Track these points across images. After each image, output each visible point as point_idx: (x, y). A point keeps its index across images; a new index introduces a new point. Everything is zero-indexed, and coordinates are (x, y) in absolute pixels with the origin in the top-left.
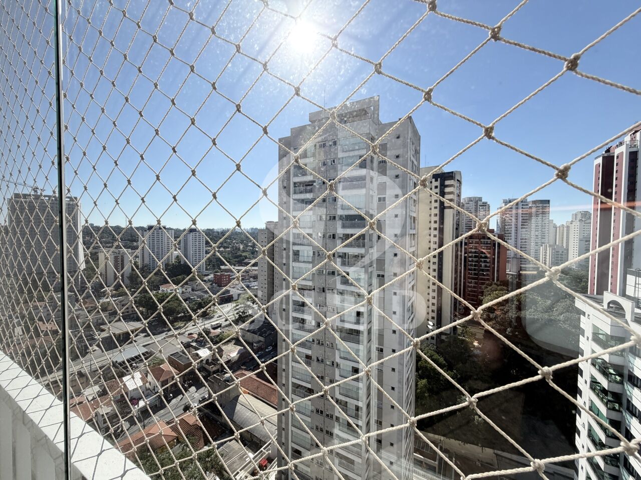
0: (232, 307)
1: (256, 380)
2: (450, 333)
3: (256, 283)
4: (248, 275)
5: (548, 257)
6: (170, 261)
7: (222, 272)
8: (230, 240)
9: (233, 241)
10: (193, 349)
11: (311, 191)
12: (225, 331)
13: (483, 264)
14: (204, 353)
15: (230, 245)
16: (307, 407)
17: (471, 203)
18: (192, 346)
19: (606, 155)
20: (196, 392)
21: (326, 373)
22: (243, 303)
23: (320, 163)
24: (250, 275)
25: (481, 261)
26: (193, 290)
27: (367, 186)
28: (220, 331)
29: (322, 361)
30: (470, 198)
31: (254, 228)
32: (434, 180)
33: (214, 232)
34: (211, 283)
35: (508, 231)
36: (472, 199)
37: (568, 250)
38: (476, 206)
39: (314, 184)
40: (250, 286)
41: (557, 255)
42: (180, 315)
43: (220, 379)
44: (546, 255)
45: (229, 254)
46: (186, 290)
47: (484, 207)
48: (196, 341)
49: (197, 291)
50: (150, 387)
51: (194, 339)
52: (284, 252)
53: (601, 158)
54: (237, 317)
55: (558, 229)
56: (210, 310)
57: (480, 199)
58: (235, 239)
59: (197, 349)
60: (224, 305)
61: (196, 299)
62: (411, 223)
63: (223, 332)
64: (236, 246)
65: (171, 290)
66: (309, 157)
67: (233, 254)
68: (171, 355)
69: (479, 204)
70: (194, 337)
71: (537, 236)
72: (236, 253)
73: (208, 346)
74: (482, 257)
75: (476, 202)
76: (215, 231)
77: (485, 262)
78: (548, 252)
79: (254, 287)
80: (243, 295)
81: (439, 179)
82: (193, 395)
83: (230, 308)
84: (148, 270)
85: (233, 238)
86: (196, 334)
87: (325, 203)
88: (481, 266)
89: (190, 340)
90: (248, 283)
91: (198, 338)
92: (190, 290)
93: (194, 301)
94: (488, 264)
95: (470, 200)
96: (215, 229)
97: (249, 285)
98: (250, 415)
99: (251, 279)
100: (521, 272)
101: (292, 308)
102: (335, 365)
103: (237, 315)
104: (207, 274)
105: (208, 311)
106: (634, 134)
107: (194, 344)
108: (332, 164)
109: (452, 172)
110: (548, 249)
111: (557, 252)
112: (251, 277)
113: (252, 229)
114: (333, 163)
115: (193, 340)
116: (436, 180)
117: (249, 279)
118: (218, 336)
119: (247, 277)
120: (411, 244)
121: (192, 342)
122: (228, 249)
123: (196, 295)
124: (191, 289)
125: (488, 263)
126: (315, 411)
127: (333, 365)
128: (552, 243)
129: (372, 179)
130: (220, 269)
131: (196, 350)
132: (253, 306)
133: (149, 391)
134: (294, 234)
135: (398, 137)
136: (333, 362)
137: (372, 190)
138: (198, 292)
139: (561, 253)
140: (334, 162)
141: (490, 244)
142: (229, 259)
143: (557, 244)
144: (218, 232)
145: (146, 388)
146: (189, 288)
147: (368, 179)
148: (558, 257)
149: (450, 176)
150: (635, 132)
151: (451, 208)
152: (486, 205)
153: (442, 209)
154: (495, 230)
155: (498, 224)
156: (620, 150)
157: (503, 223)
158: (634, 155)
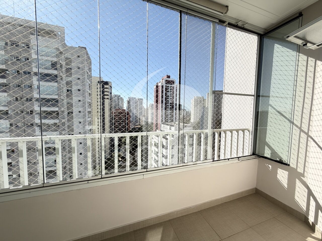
17: (116, 97)
30: (116, 95)
35: (130, 110)
44: (142, 120)
55: (145, 110)
81: (101, 84)
100: (135, 127)
110: (143, 117)
141: (124, 116)
149: (107, 83)
150: (163, 79)
151: (108, 99)
152: (122, 99)
153: (103, 98)
154: (126, 110)
155: (127, 108)
156: (160, 84)
157: (128, 107)
158: (162, 86)
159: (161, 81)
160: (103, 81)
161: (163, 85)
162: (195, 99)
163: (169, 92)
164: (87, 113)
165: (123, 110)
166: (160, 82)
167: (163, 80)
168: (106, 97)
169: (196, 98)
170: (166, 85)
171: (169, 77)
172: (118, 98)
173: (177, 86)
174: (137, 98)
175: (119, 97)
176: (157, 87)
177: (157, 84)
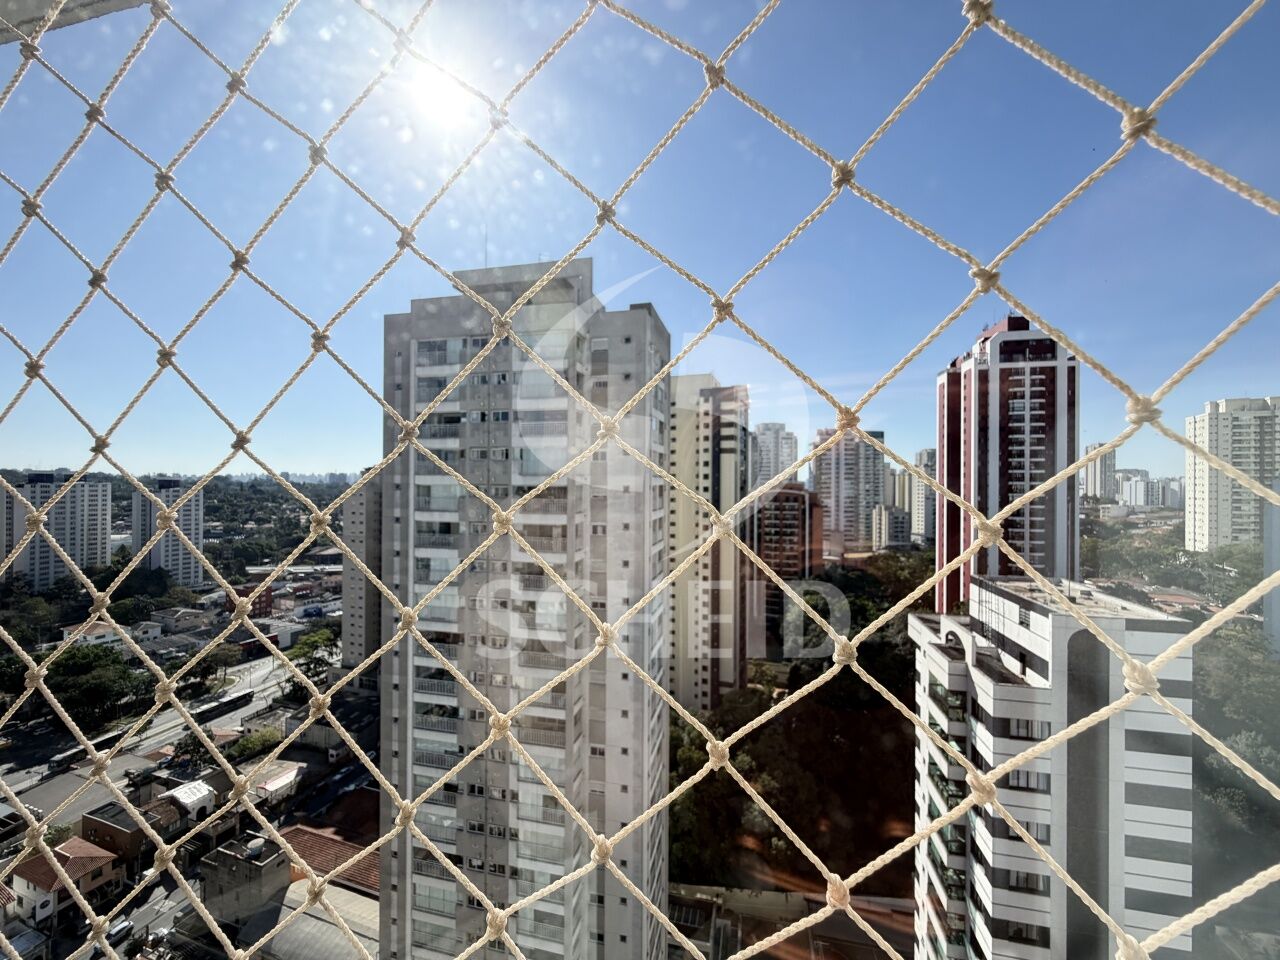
0: (275, 666)
1: (332, 840)
2: (735, 681)
3: (338, 604)
4: (320, 584)
5: (883, 527)
6: (99, 561)
7: (249, 581)
8: (273, 502)
9: (281, 504)
10: (161, 788)
11: (454, 435)
12: (253, 728)
13: (788, 546)
14: (192, 793)
15: (274, 514)
16: (448, 897)
17: (768, 433)
18: (159, 778)
19: (951, 371)
20: (167, 897)
21: (489, 815)
22: (304, 655)
23: (476, 379)
24: (324, 585)
25: (785, 541)
26: (165, 632)
27: (570, 432)
28: (241, 729)
29: (481, 791)
30: (767, 425)
31: (338, 473)
32: (702, 399)
33: (230, 484)
34: (218, 610)
35: (825, 483)
36: (770, 426)
37: (910, 514)
38: (777, 438)
39: (463, 420)
40: (324, 610)
41: (896, 523)
42: (124, 700)
43: (235, 857)
44: (880, 524)
45: (270, 536)
46: (145, 632)
47: (789, 441)
48: (169, 766)
49: (180, 632)
50: (19, 910)
51: (163, 760)
52: (397, 560)
53: (945, 375)
54: (287, 691)
55: (897, 478)
56: (216, 679)
57: (782, 427)
58: (287, 501)
59: (169, 784)
60: (253, 663)
61: (174, 654)
62: (655, 498)
63: (249, 731)
64: (289, 519)
65: (98, 638)
66: (451, 364)
67: (281, 536)
68: (91, 813)
69: (780, 436)
70: (166, 755)
71: (868, 491)
72: (290, 535)
73: (203, 774)
74: (785, 534)
75: (777, 432)
76: (234, 480)
77: (791, 542)
78: (883, 518)
79: (334, 611)
80: (305, 637)
81: (711, 399)
82: (157, 908)
83: (271, 669)
84: (25, 590)
85: (282, 498)
86: (171, 744)
87: (486, 461)
88: (784, 550)
89: (153, 765)
90: (320, 605)
91: (176, 756)
92: (157, 632)
93: (168, 660)
94: (795, 547)
95: (767, 427)
96: (233, 474)
97: (320, 610)
98: (315, 931)
99: (327, 595)
100: (846, 556)
101: (414, 682)
102: (508, 796)
103: (288, 685)
104: (206, 588)
105: (208, 683)
106: (983, 342)
107: (164, 774)
108: (499, 383)
109: (732, 388)
110: (883, 512)
111: (897, 518)
112: (327, 590)
113: (332, 476)
114: (502, 382)
115: (161, 764)
116: (706, 401)
117: (321, 596)
118: (235, 742)
119: (316, 591)
120: (655, 537)
121: (159, 768)
122: (267, 526)
123: (173, 643)
124: (159, 629)
125: (794, 543)
126: (465, 903)
127: (504, 796)
128: (890, 503)
129: (579, 417)
130: (246, 574)
131: (168, 789)
132: (331, 661)
133: (17, 923)
134: (418, 523)
135: (628, 340)
136: (504, 791)
137: (580, 437)
138: (180, 635)
139: (900, 519)
140: (504, 377)
141: (798, 510)
142: (271, 549)
143: (897, 504)
144: (241, 484)
145: (6, 914)
146: (153, 627)
147: (572, 416)
148: (896, 527)
149: (730, 394)
150: (986, 339)
151: (732, 451)
152: (791, 438)
153: (717, 453)
154: (806, 484)
156: (968, 367)
158: (983, 377)
159: (976, 349)
160: (718, 386)
161: (984, 367)
162: (1215, 416)
163: (1023, 397)
165: (793, 487)
166: (969, 356)
167: (988, 343)
168: (725, 444)
169: (1222, 409)
170: (1006, 365)
171: (1017, 323)
173: (1072, 363)
176: (954, 379)
177: (952, 365)
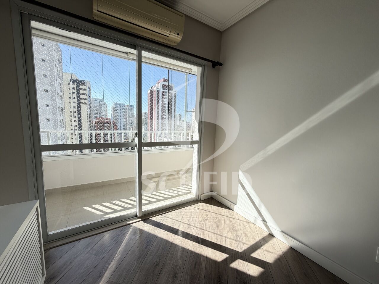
17: (96, 102)
32: (71, 83)
71: (129, 122)
81: (75, 83)
110: (134, 128)
141: (109, 126)
149: (83, 83)
151: (85, 103)
152: (105, 105)
153: (79, 103)
154: (111, 119)
155: (112, 116)
156: (155, 89)
157: (114, 115)
158: (158, 92)
159: (157, 85)
160: (77, 79)
164: (59, 122)
165: (107, 119)
166: (155, 86)
167: (159, 84)
168: (82, 101)
170: (163, 90)
172: (100, 104)
173: (175, 93)
174: (126, 104)
175: (100, 101)
176: (152, 91)
177: (151, 88)
